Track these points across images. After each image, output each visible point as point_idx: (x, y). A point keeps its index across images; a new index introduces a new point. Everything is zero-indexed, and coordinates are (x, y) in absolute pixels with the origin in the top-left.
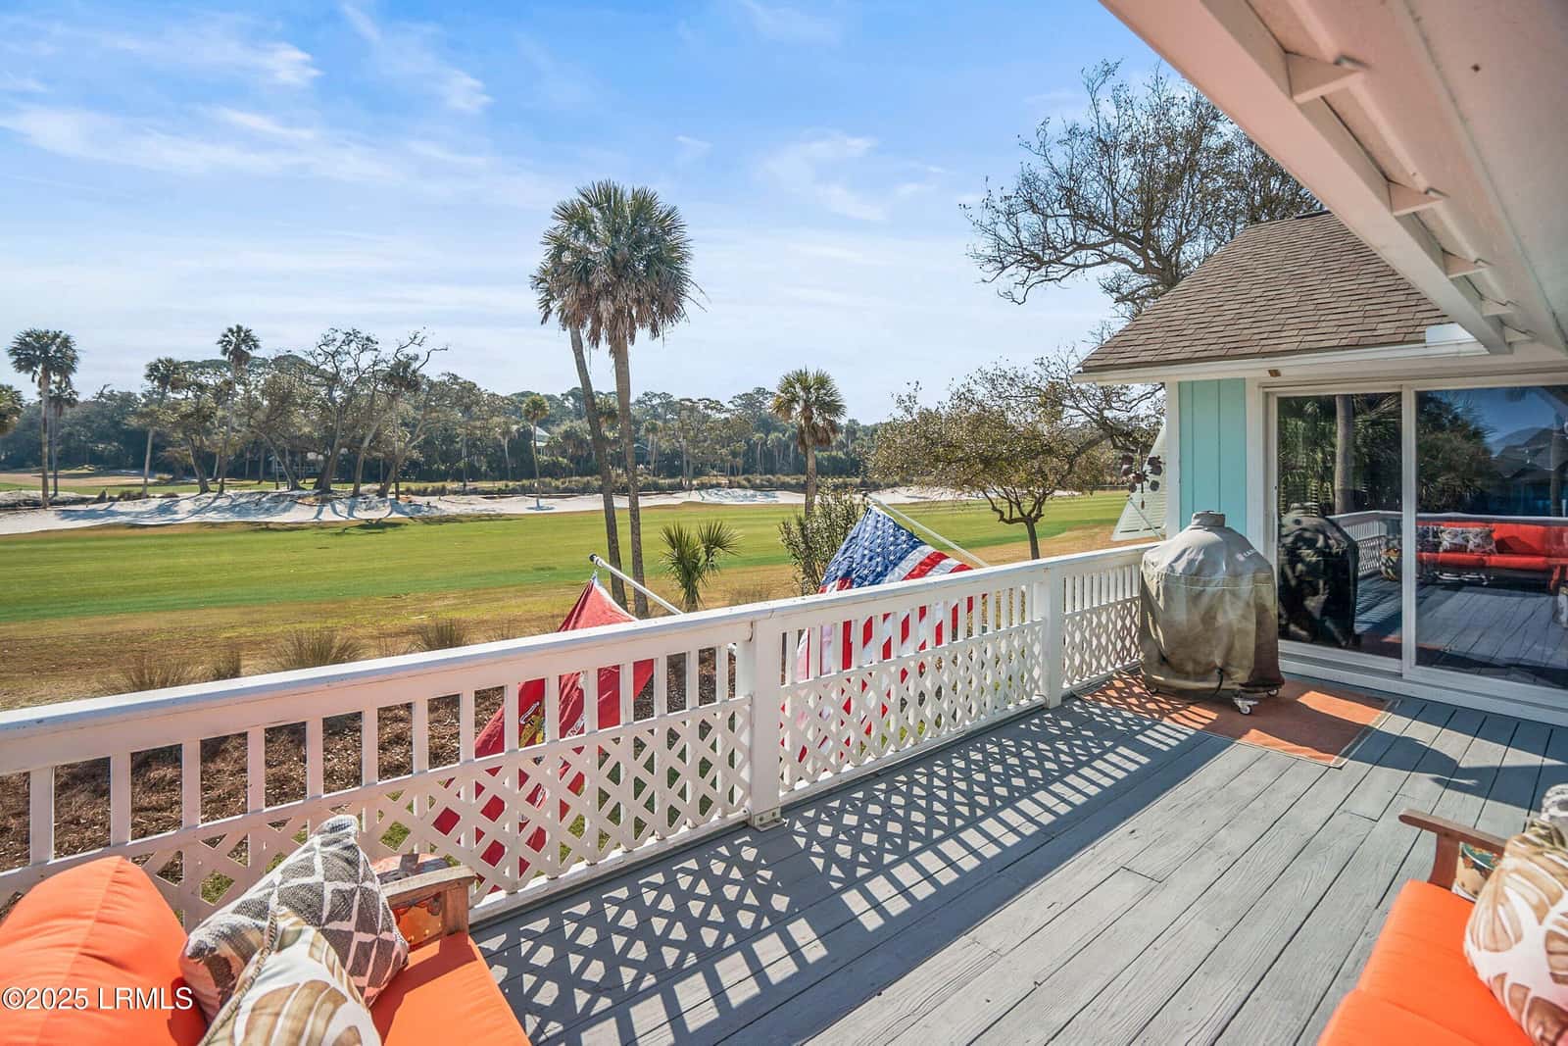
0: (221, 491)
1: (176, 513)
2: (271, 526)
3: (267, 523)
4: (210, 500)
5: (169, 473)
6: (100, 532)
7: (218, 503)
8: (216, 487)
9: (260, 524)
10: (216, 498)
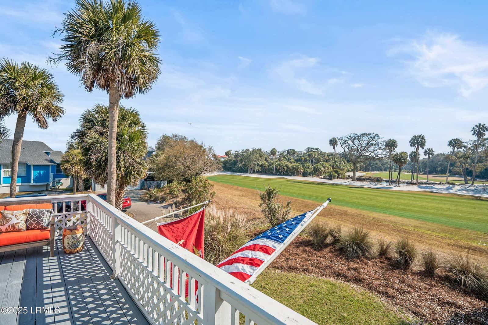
0: (473, 184)
1: (452, 190)
2: (481, 198)
3: (481, 197)
4: (467, 187)
5: (470, 177)
6: (422, 193)
7: (470, 188)
8: (471, 182)
9: (477, 197)
10: (469, 186)
